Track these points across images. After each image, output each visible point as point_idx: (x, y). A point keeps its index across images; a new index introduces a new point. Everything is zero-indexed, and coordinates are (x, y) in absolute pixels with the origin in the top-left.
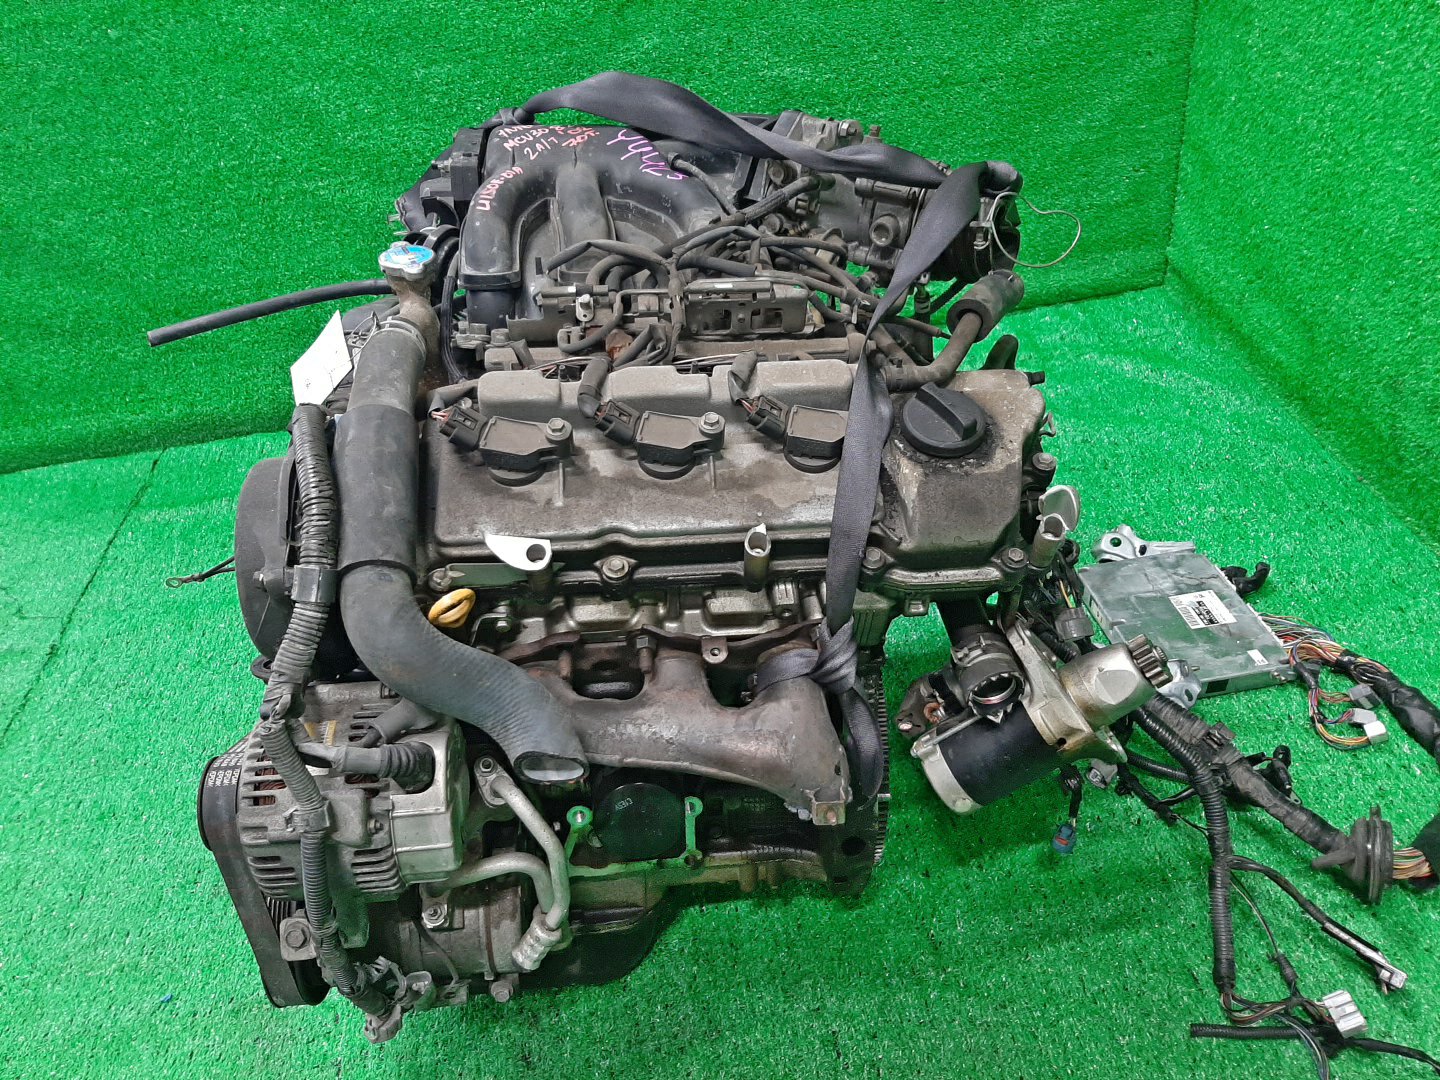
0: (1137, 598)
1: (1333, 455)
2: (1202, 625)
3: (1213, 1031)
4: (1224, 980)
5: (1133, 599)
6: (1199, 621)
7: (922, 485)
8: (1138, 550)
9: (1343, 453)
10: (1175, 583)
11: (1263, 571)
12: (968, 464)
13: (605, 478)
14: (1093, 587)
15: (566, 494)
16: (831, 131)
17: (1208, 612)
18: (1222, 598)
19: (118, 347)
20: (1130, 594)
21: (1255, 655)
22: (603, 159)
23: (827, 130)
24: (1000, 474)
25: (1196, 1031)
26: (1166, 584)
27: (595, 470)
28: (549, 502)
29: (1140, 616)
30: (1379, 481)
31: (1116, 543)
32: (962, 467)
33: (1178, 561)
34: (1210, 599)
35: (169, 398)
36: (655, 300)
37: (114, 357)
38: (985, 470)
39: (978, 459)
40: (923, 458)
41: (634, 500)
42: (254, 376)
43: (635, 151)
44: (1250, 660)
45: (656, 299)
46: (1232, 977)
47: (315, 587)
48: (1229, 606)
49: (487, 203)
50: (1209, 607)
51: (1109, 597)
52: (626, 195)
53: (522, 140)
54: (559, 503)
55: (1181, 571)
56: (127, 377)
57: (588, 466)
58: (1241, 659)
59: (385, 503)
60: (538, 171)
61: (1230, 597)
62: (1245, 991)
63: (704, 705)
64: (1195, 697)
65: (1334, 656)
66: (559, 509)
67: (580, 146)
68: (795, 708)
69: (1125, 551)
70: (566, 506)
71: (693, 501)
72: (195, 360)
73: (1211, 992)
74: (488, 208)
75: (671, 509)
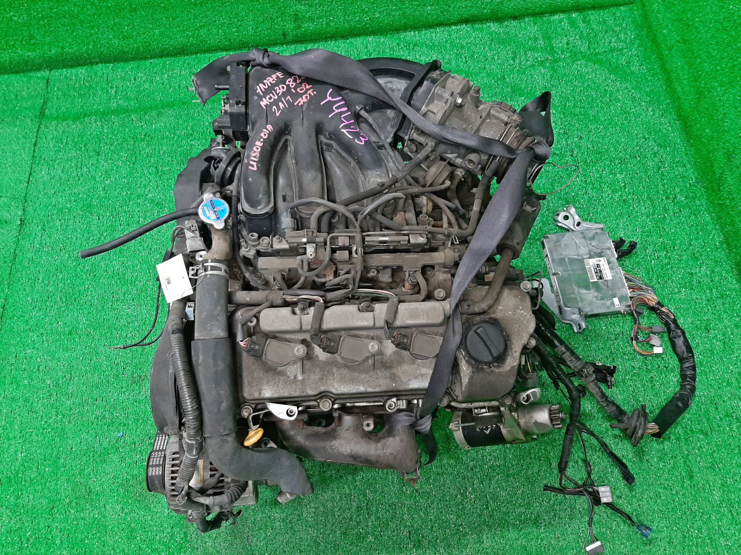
0: (568, 258)
1: (689, 162)
2: (596, 280)
3: (553, 489)
4: (562, 468)
5: (567, 260)
6: (595, 277)
7: (471, 378)
8: (576, 223)
9: (695, 163)
10: (589, 250)
11: (633, 246)
12: (493, 366)
13: (322, 361)
14: (549, 249)
15: (303, 372)
16: (451, 104)
17: (601, 272)
18: (609, 263)
19: (12, 13)
20: (566, 256)
21: (616, 300)
22: (319, 117)
23: (449, 103)
24: (508, 372)
25: (547, 488)
26: (583, 251)
27: (317, 356)
28: (295, 377)
29: (568, 271)
30: (706, 188)
31: (566, 218)
32: (491, 367)
33: (594, 236)
34: (603, 262)
35: (48, 43)
36: (347, 240)
37: (11, 19)
38: (501, 370)
39: (498, 363)
40: (473, 362)
41: (335, 375)
42: (96, 33)
43: (337, 111)
44: (613, 303)
45: (348, 238)
46: (566, 467)
47: (195, 450)
48: (611, 268)
49: (255, 164)
50: (602, 268)
51: (555, 257)
52: (330, 139)
53: (270, 98)
54: (300, 378)
55: (594, 243)
56: (21, 30)
57: (314, 353)
58: (609, 303)
59: (222, 402)
60: (281, 124)
61: (613, 263)
62: (569, 472)
63: (362, 438)
64: (582, 329)
65: (653, 303)
66: (300, 381)
67: (306, 105)
68: (402, 441)
69: (569, 223)
70: (304, 379)
71: (363, 376)
72: (60, 23)
73: (556, 471)
74: (255, 169)
75: (353, 381)
